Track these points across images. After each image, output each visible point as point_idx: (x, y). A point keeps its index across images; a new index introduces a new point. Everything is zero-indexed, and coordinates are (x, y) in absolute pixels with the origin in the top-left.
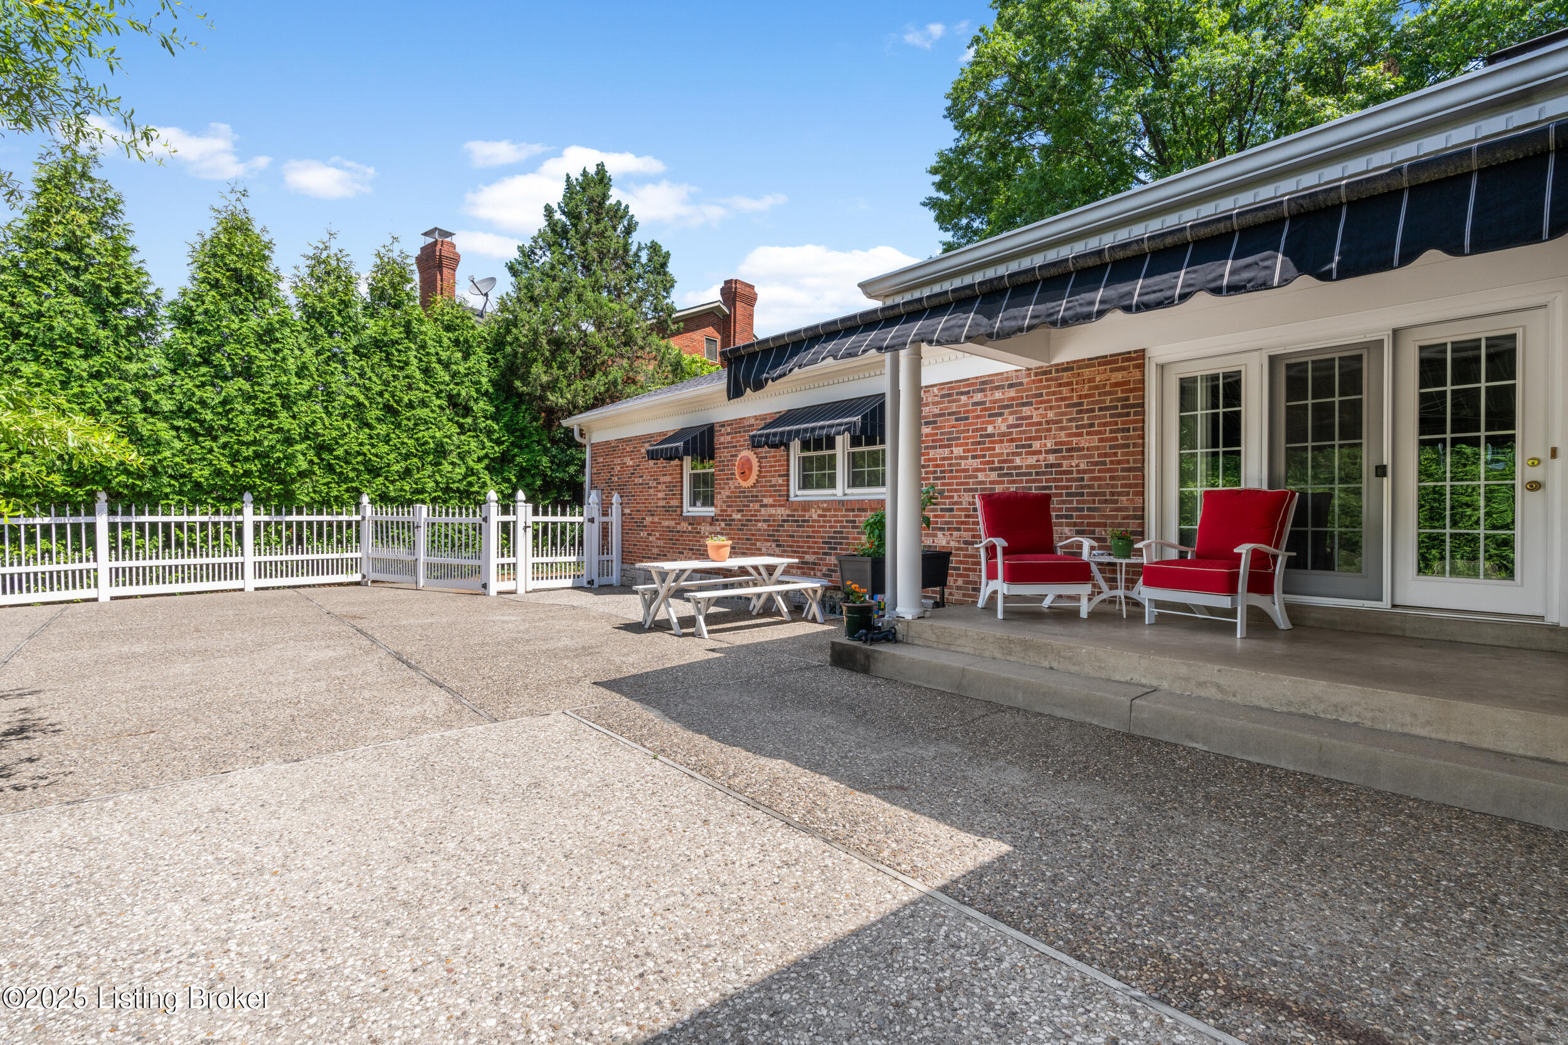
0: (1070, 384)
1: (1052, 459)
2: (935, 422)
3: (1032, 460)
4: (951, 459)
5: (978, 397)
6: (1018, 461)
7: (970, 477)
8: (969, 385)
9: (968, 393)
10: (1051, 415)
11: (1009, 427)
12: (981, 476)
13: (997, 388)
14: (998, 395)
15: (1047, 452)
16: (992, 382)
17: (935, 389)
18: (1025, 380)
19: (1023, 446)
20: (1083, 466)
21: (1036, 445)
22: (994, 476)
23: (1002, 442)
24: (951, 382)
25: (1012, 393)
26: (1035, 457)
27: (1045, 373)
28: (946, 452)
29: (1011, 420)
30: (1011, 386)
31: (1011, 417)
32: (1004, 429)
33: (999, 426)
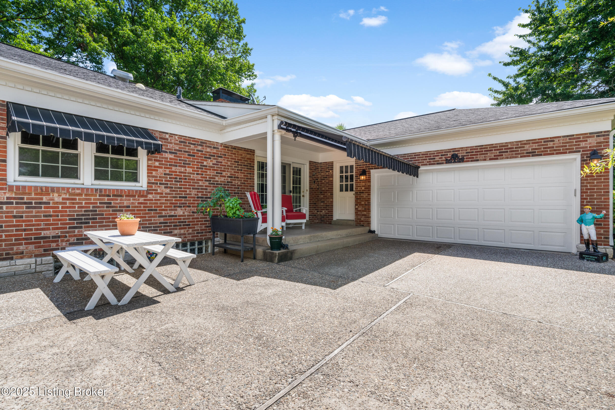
0: (235, 154)
1: (229, 179)
2: (176, 153)
3: (222, 179)
4: (186, 173)
5: (200, 148)
6: (217, 179)
7: (196, 183)
8: (195, 141)
9: (195, 144)
10: (229, 163)
11: (213, 164)
12: (201, 183)
13: (209, 147)
14: (208, 150)
15: (228, 177)
16: (206, 143)
17: (176, 137)
18: (220, 148)
19: (219, 173)
20: (239, 184)
21: (224, 173)
23: (210, 170)
24: (186, 137)
25: (215, 151)
26: (223, 178)
27: (227, 147)
28: (183, 169)
29: (214, 162)
30: (214, 148)
31: (214, 160)
32: (211, 165)
33: (209, 163)
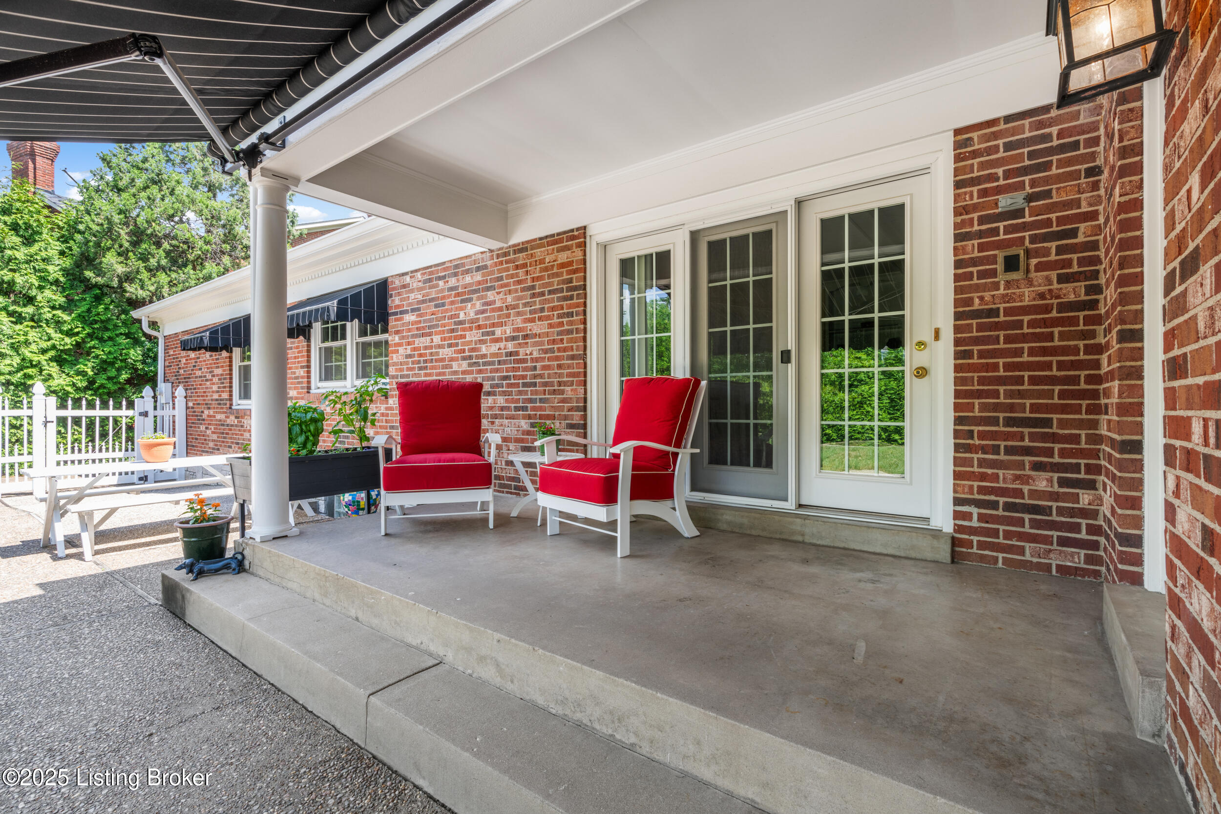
0: (524, 266)
1: (510, 346)
2: (419, 309)
3: (494, 348)
4: (431, 347)
5: (452, 282)
6: (484, 350)
7: (446, 367)
8: (445, 269)
9: (444, 277)
10: (509, 299)
11: (477, 313)
12: (455, 366)
13: (467, 272)
14: (468, 279)
15: (507, 339)
16: (463, 265)
17: (419, 275)
18: (489, 263)
19: (488, 334)
20: (536, 355)
21: (498, 332)
22: (464, 365)
23: (471, 329)
24: (431, 267)
25: (478, 277)
26: (498, 345)
27: (506, 254)
28: (428, 341)
29: (478, 306)
30: (478, 269)
31: (478, 303)
32: (472, 315)
33: (469, 312)
